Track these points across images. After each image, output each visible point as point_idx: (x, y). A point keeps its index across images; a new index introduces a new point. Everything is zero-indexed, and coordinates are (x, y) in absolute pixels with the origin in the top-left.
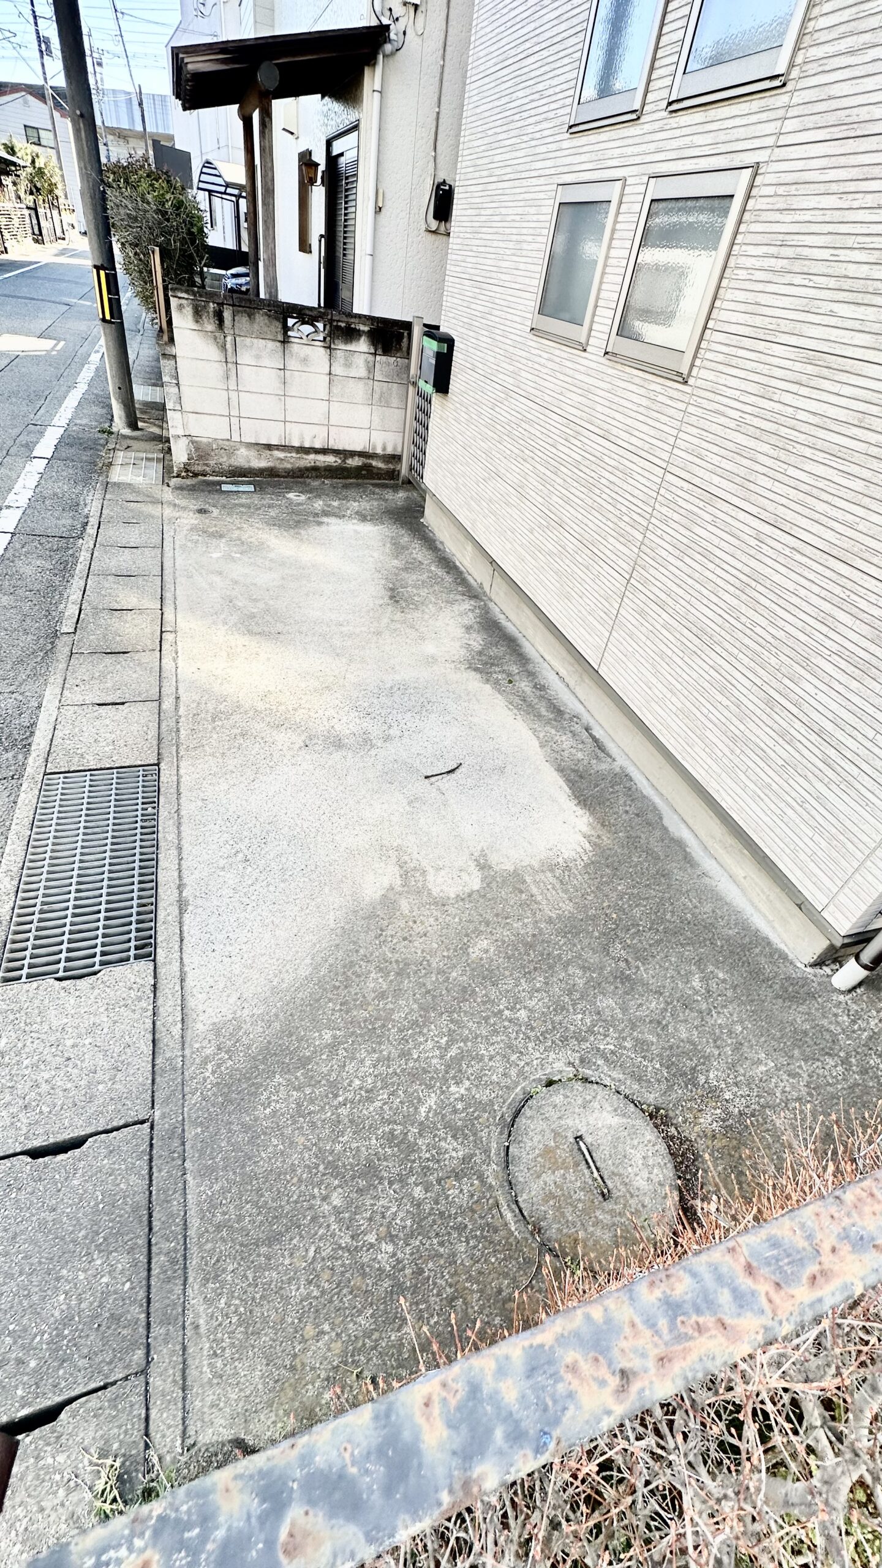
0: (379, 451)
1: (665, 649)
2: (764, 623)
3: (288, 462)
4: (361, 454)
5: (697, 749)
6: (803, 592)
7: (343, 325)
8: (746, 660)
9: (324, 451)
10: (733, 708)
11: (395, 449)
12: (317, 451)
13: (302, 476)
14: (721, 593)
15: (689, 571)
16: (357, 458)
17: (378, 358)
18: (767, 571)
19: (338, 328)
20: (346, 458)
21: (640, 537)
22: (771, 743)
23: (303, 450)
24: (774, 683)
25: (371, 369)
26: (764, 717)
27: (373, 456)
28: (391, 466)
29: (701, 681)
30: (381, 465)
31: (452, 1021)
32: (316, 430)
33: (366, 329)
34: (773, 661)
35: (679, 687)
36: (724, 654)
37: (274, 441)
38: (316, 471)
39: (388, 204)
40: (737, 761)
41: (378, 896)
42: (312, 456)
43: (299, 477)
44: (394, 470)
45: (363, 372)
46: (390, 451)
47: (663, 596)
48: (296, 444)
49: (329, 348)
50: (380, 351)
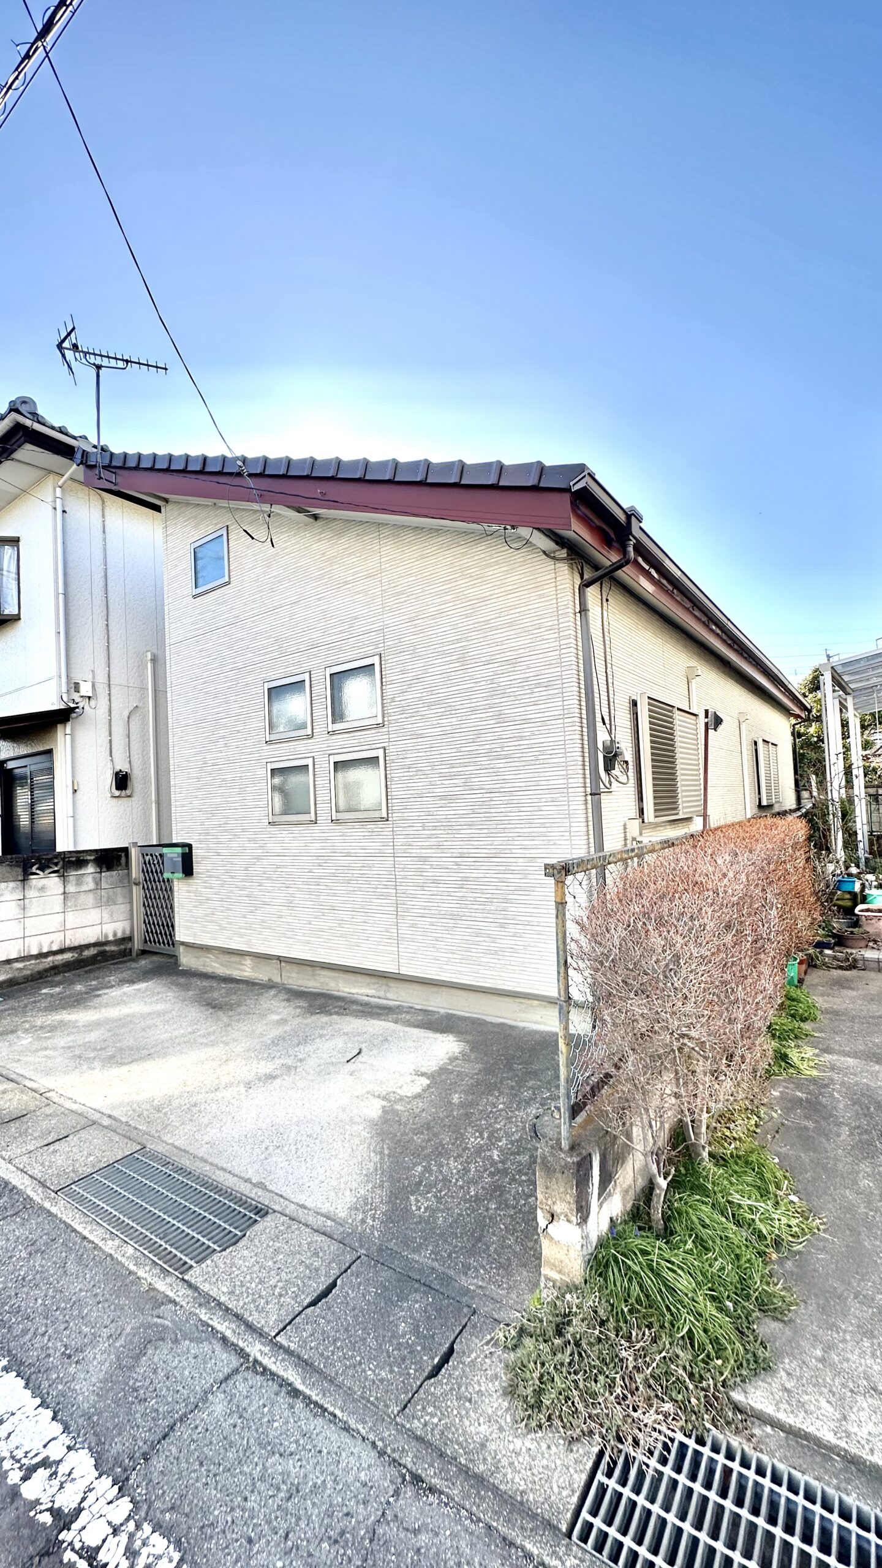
0: (111, 938)
1: (435, 935)
2: (479, 895)
3: (27, 969)
4: (95, 945)
5: (481, 972)
6: (488, 875)
7: (74, 859)
8: (481, 915)
9: (61, 951)
10: (486, 939)
11: (124, 932)
12: (55, 953)
13: (41, 978)
14: (452, 894)
15: (431, 893)
16: (92, 949)
17: (103, 874)
18: (468, 875)
19: (70, 862)
20: (82, 951)
21: (394, 891)
22: (513, 942)
23: (42, 955)
24: (499, 916)
25: (98, 883)
26: (503, 933)
27: (107, 943)
28: (123, 947)
29: (465, 938)
30: (114, 948)
31: (473, 1127)
32: (53, 937)
33: (92, 858)
34: (493, 908)
35: (454, 948)
36: (469, 919)
37: (13, 956)
38: (55, 969)
39: (81, 787)
40: (503, 962)
41: (380, 1112)
42: (50, 959)
43: (40, 978)
44: (125, 949)
45: (92, 886)
46: (119, 935)
47: (422, 911)
48: (34, 952)
49: (63, 876)
50: (104, 869)
